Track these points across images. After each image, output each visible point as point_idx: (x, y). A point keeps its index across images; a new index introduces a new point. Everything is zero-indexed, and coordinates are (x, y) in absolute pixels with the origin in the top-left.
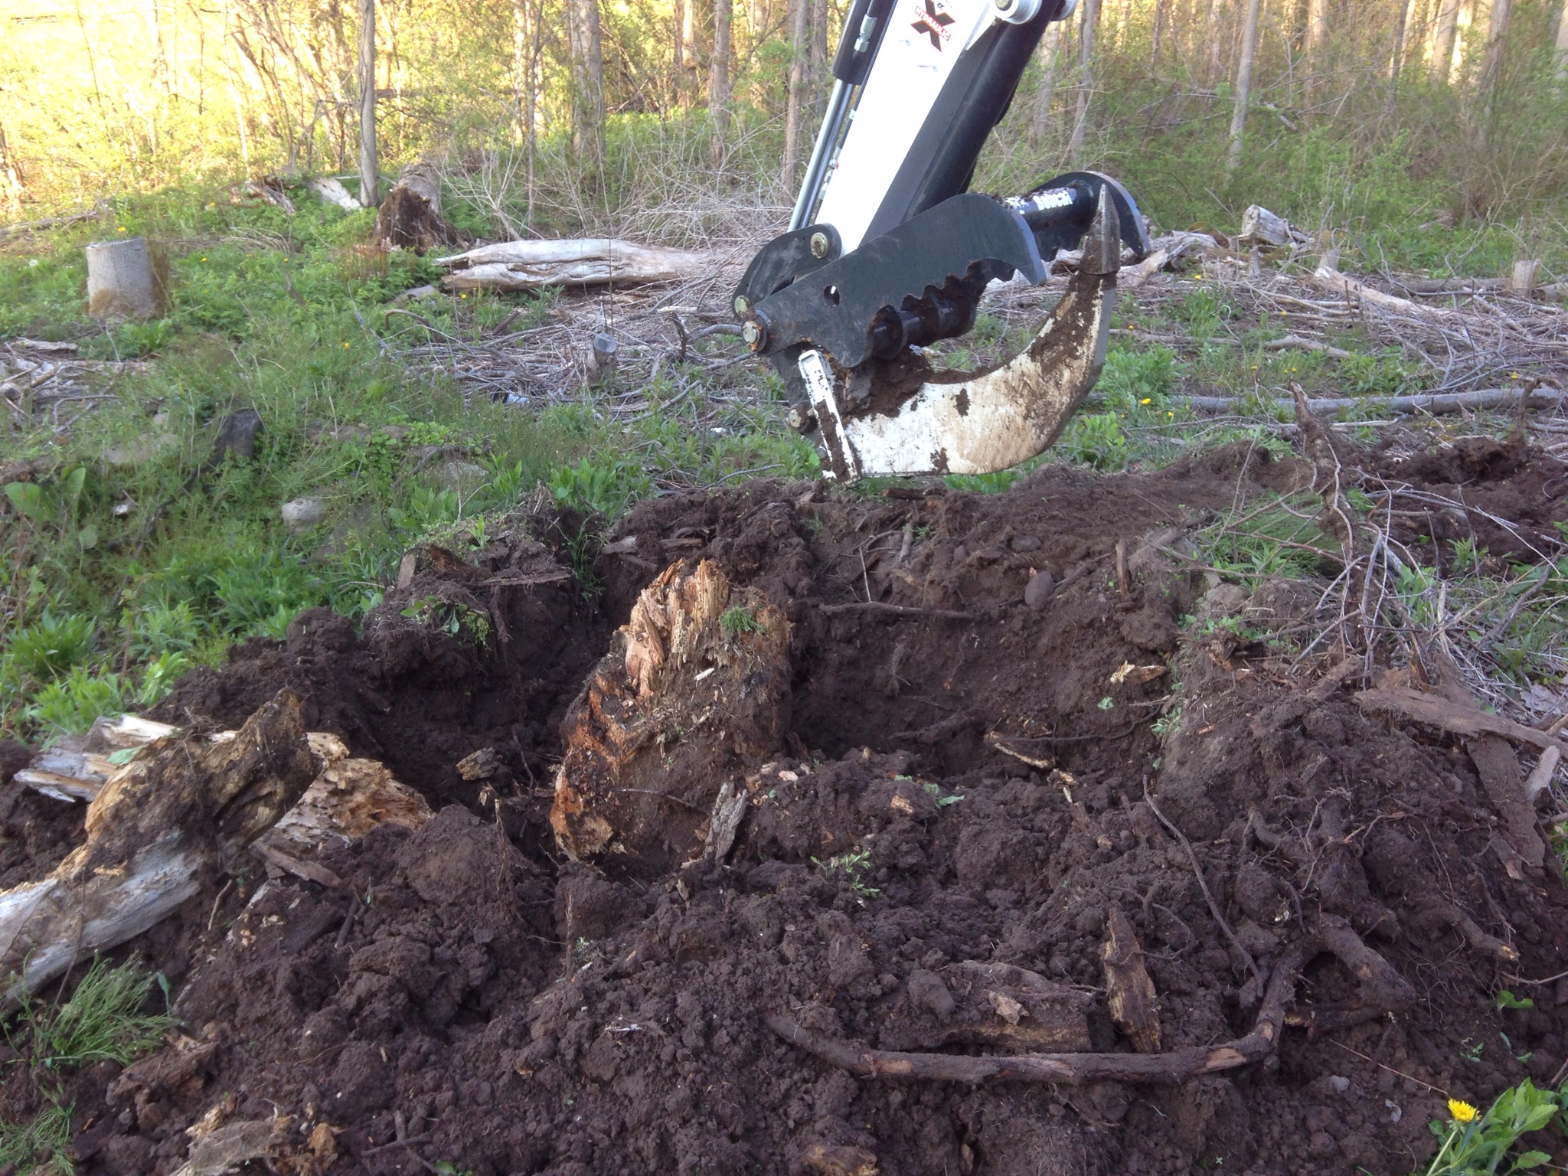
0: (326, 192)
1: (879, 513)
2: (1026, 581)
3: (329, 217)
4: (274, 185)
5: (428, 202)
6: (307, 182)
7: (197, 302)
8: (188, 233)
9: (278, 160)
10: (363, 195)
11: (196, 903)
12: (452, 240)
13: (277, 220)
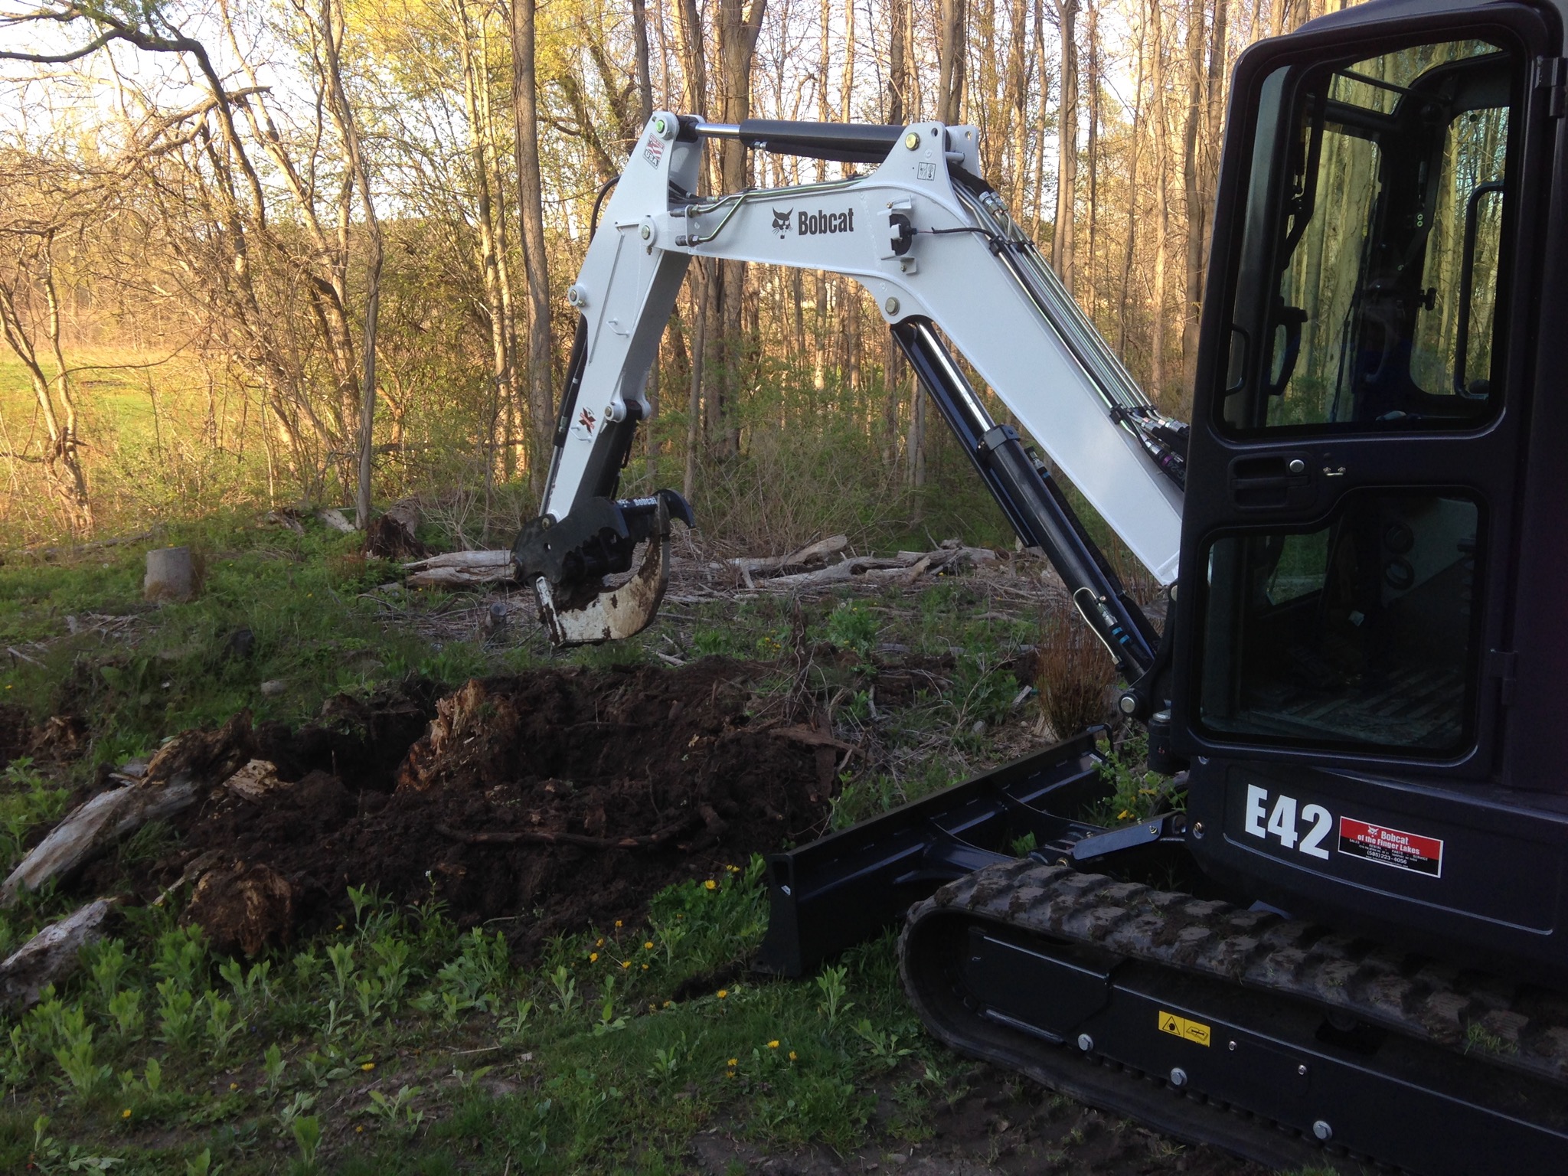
0: (330, 520)
1: (609, 680)
2: (670, 707)
3: (329, 537)
4: (290, 514)
5: (404, 526)
6: (316, 511)
7: (222, 590)
8: (221, 545)
9: (297, 498)
10: (358, 521)
11: (194, 807)
12: (420, 552)
13: (290, 540)
